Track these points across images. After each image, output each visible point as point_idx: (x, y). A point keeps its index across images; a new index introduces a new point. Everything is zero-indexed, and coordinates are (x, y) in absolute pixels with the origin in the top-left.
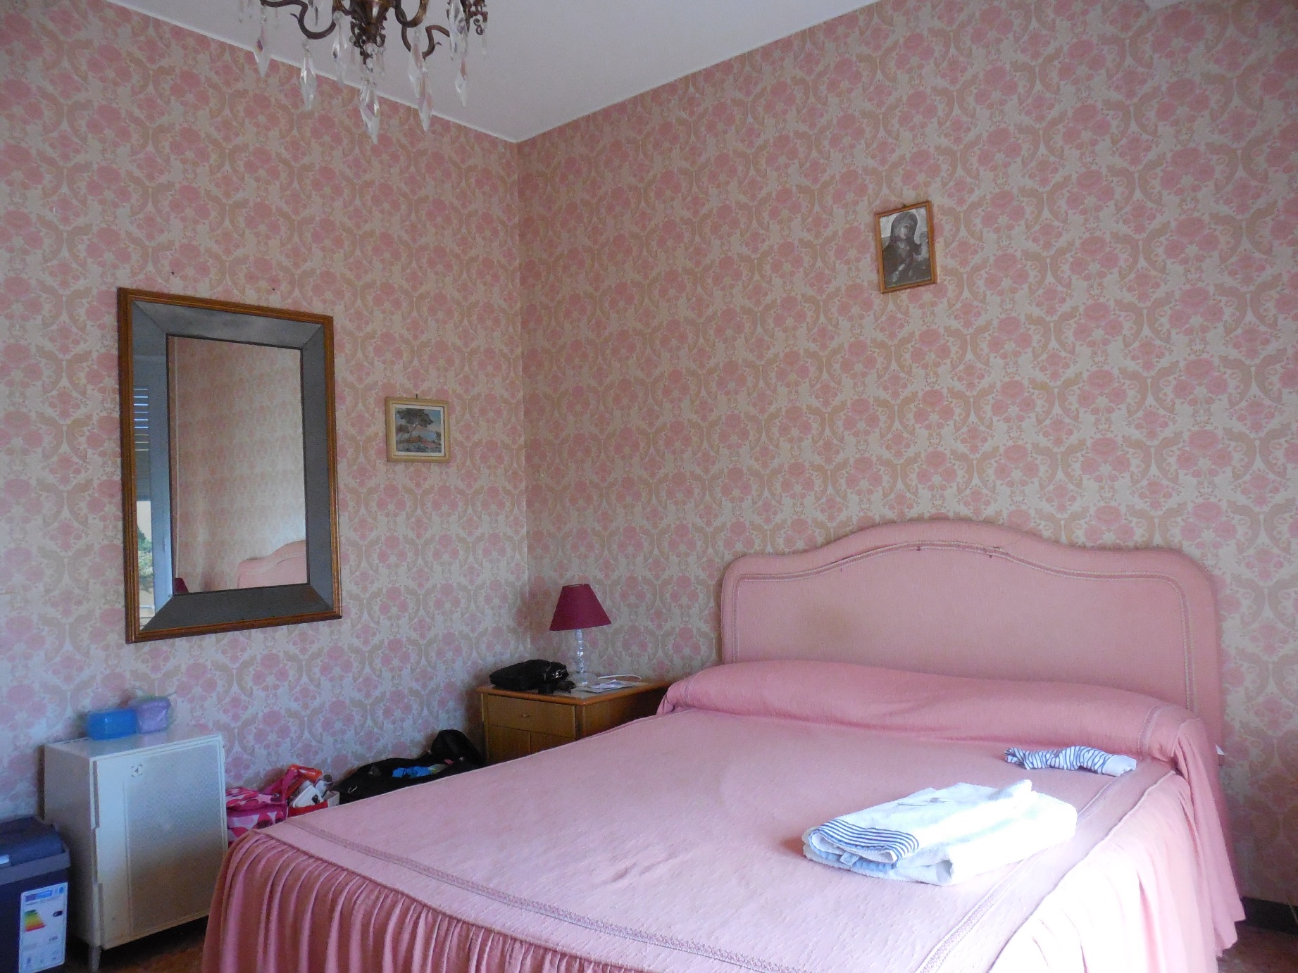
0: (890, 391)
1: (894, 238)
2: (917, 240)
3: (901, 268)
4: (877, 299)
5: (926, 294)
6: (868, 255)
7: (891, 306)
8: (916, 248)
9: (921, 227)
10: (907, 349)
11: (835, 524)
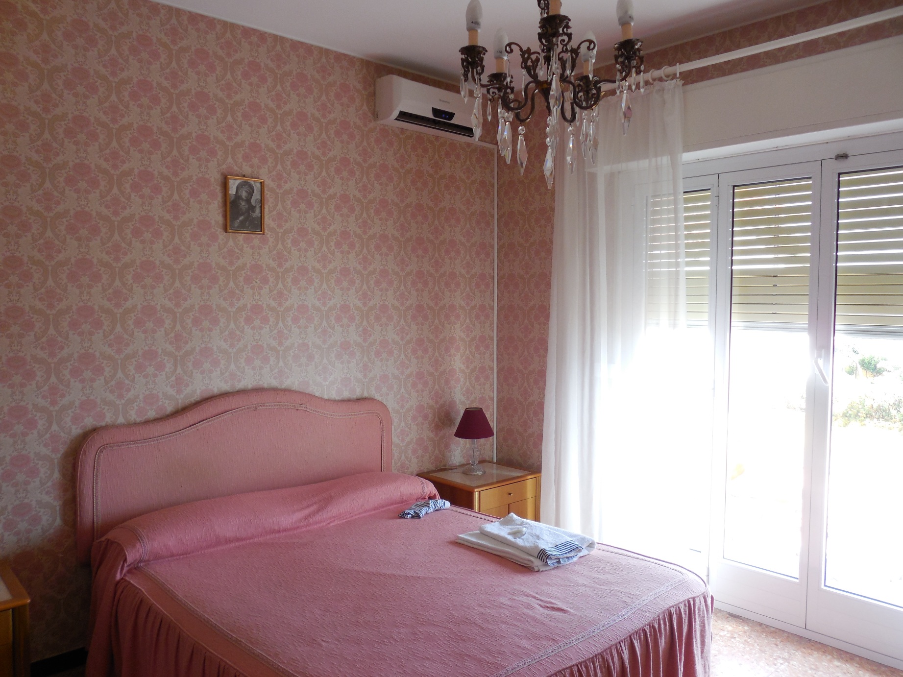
0: (228, 302)
1: (238, 197)
2: (253, 203)
3: (241, 218)
4: (221, 235)
5: (256, 239)
6: (216, 202)
7: (231, 243)
8: (253, 208)
9: (256, 196)
10: (242, 274)
11: (182, 396)
